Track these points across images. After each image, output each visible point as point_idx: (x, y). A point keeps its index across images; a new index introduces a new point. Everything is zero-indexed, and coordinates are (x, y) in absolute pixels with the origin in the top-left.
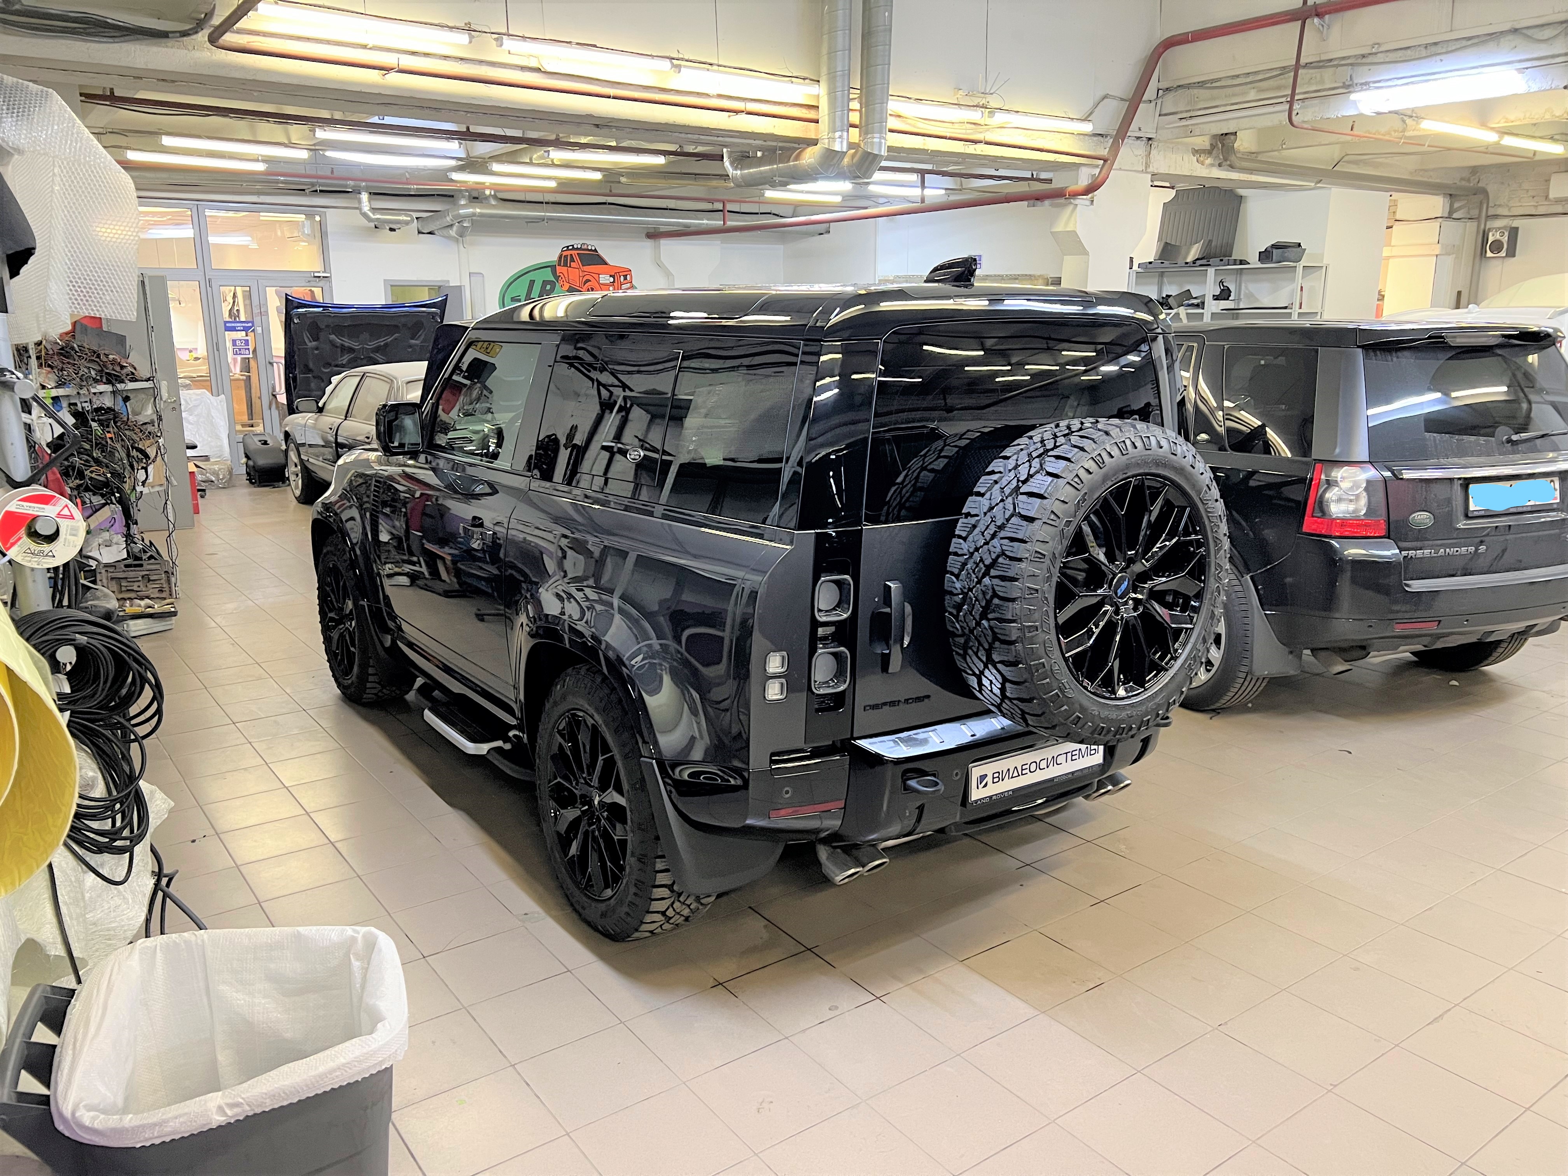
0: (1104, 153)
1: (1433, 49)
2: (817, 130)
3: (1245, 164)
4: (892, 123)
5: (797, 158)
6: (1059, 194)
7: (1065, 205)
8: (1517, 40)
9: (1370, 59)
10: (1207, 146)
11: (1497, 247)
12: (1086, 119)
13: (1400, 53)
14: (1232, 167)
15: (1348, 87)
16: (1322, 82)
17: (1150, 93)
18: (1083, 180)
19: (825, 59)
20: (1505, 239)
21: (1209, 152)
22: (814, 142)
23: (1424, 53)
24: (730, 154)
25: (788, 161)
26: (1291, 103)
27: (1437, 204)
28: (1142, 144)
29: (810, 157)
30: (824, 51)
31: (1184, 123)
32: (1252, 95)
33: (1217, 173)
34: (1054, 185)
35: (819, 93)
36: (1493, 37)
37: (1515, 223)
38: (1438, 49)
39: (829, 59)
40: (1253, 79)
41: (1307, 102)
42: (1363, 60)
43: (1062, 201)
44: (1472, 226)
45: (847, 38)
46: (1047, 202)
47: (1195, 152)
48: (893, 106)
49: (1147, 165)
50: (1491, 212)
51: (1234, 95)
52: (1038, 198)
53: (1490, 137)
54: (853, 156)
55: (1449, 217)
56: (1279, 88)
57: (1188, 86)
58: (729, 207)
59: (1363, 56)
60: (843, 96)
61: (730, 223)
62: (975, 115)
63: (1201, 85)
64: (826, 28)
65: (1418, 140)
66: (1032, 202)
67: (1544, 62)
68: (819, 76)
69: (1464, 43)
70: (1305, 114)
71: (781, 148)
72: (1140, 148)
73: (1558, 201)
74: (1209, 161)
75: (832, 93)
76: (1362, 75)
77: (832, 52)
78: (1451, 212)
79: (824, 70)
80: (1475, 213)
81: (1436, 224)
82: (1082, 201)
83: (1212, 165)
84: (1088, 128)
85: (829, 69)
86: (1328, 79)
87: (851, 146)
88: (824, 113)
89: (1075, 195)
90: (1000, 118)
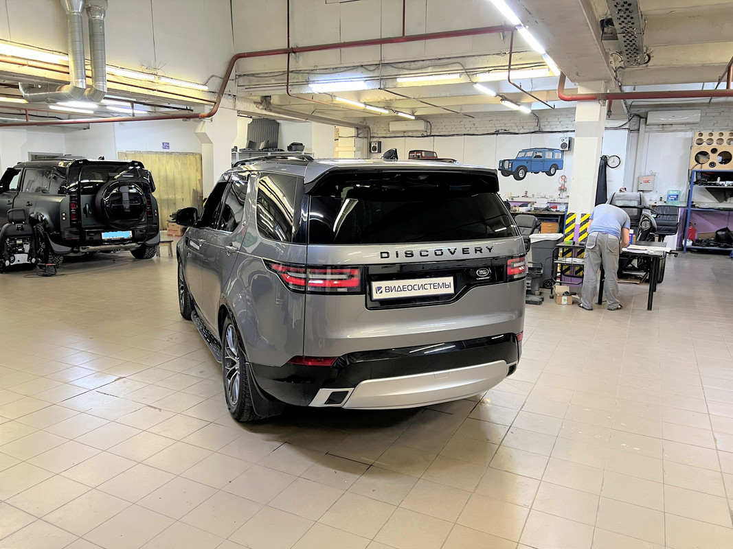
0: (215, 100)
1: (335, 70)
2: (69, 77)
3: (275, 109)
4: (109, 77)
5: (59, 90)
6: (196, 116)
7: (200, 121)
8: (363, 69)
9: (314, 72)
10: (259, 100)
11: (374, 149)
12: (205, 85)
13: (325, 71)
14: (270, 111)
15: (307, 82)
16: (298, 79)
17: (232, 76)
18: (207, 110)
19: (70, 44)
20: (377, 146)
21: (261, 104)
22: (68, 83)
23: (333, 71)
24: (23, 85)
25: (55, 91)
26: (287, 86)
27: (352, 131)
28: (231, 97)
29: (66, 90)
30: (70, 40)
31: (247, 90)
32: (273, 81)
33: (265, 112)
34: (194, 112)
35: (69, 60)
36: (355, 68)
37: (380, 140)
38: (337, 70)
39: (73, 45)
40: (273, 75)
41: (294, 86)
42: (311, 72)
43: (198, 119)
44: (365, 140)
45: (81, 36)
46: (192, 120)
47: (255, 103)
48: (108, 69)
49: (235, 107)
50: (372, 135)
51: (266, 81)
52: (187, 117)
53: (362, 106)
54: (90, 91)
55: (357, 137)
56: (283, 80)
57: (248, 75)
58: (29, 112)
59: (312, 70)
60: (81, 62)
61: (30, 121)
62: (152, 78)
63: (253, 75)
64: (70, 30)
65: (338, 105)
66: (184, 119)
67: (372, 79)
68: (68, 52)
69: (346, 69)
70: (293, 91)
71: (50, 85)
72: (231, 100)
73: (393, 132)
74: (261, 107)
75: (75, 60)
76: (312, 78)
77: (73, 42)
78: (358, 135)
79: (70, 49)
80: (366, 135)
81: (353, 139)
82: (207, 120)
83: (263, 109)
84: (206, 88)
85: (73, 49)
86: (300, 78)
87: (88, 86)
88: (72, 69)
89: (204, 117)
90: (163, 80)
